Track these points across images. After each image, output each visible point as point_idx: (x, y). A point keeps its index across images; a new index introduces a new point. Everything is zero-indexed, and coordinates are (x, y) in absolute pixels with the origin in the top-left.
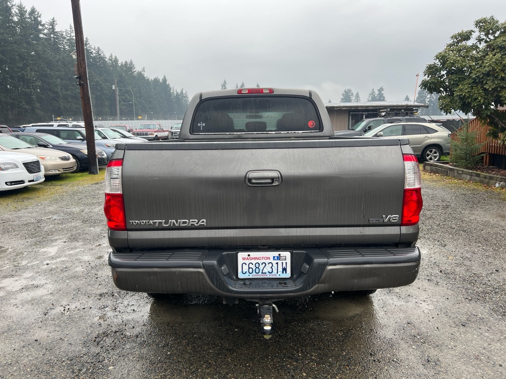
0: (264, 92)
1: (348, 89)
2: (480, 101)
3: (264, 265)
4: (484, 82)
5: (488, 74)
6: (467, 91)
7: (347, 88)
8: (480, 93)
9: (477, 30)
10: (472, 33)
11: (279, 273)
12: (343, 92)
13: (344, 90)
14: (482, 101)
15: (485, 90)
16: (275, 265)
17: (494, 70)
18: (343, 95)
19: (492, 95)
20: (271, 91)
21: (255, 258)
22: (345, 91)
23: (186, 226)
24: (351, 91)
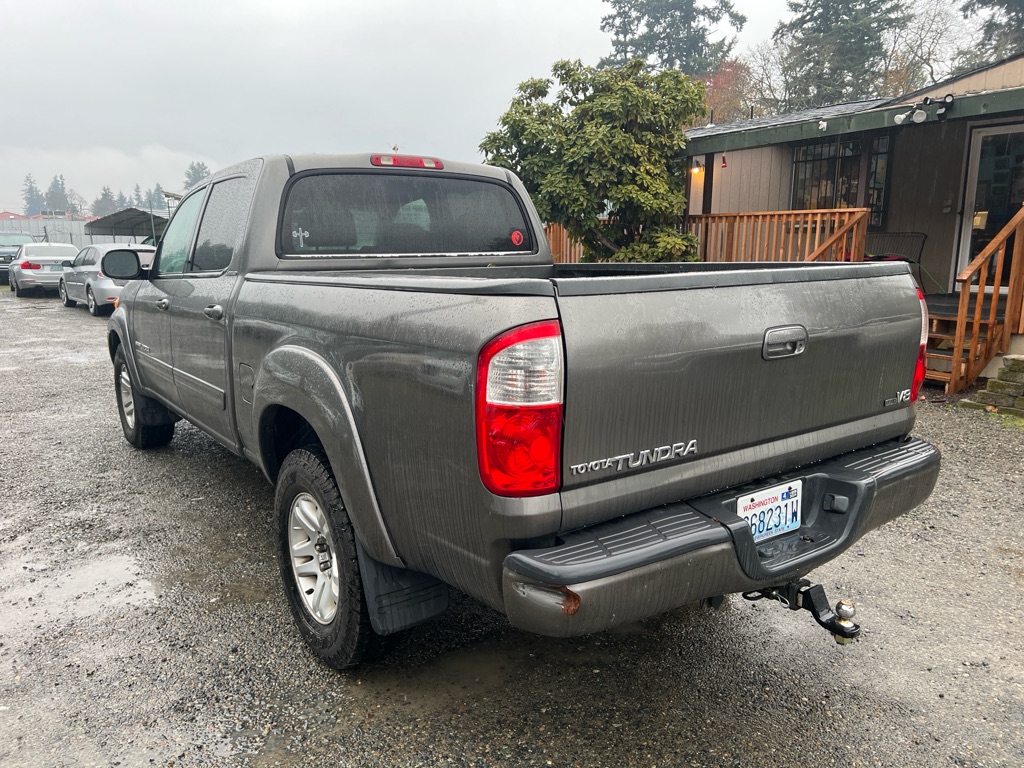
0: (426, 165)
1: (198, 164)
2: (582, 204)
3: (770, 513)
4: (586, 172)
5: (590, 159)
6: (561, 185)
7: (197, 160)
8: (581, 191)
9: (557, 81)
10: (550, 84)
11: (788, 523)
12: (187, 168)
13: (189, 163)
14: (585, 204)
15: (587, 185)
16: (783, 510)
17: (600, 152)
18: (189, 175)
19: (596, 195)
20: (439, 164)
21: (762, 503)
22: (192, 168)
23: (667, 460)
24: (205, 168)
